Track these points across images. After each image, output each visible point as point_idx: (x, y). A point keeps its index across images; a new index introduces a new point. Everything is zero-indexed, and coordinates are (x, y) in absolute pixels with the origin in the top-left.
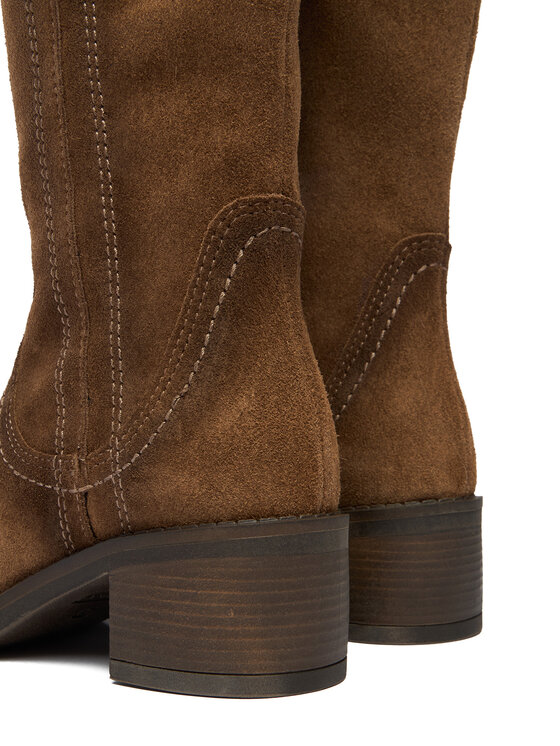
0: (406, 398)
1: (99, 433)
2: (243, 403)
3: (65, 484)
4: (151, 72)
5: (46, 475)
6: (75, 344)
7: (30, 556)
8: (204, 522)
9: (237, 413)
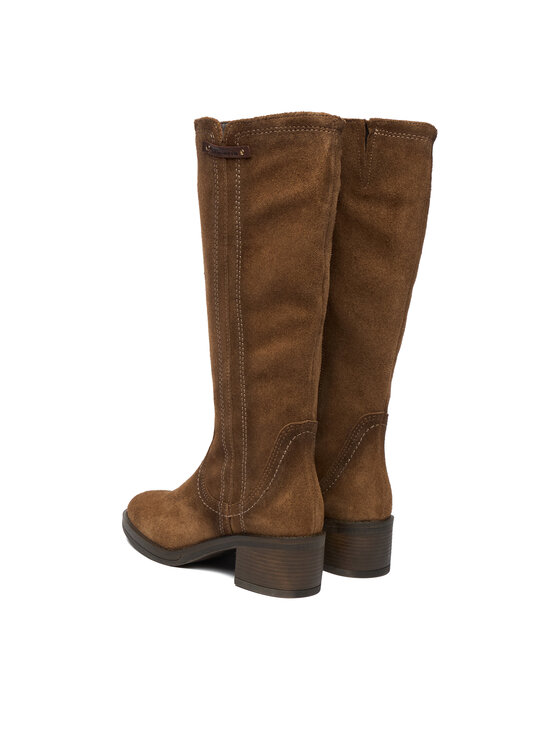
0: (360, 479)
1: (236, 498)
2: (287, 496)
3: (222, 513)
4: (262, 376)
5: (216, 508)
6: (230, 462)
7: (207, 534)
8: (271, 536)
9: (284, 500)
